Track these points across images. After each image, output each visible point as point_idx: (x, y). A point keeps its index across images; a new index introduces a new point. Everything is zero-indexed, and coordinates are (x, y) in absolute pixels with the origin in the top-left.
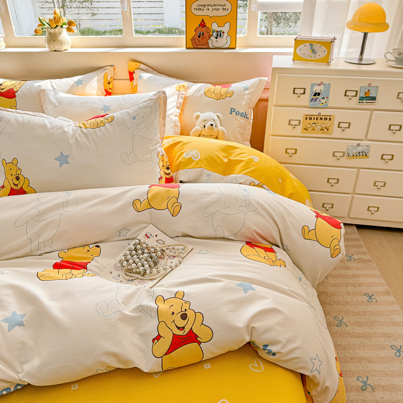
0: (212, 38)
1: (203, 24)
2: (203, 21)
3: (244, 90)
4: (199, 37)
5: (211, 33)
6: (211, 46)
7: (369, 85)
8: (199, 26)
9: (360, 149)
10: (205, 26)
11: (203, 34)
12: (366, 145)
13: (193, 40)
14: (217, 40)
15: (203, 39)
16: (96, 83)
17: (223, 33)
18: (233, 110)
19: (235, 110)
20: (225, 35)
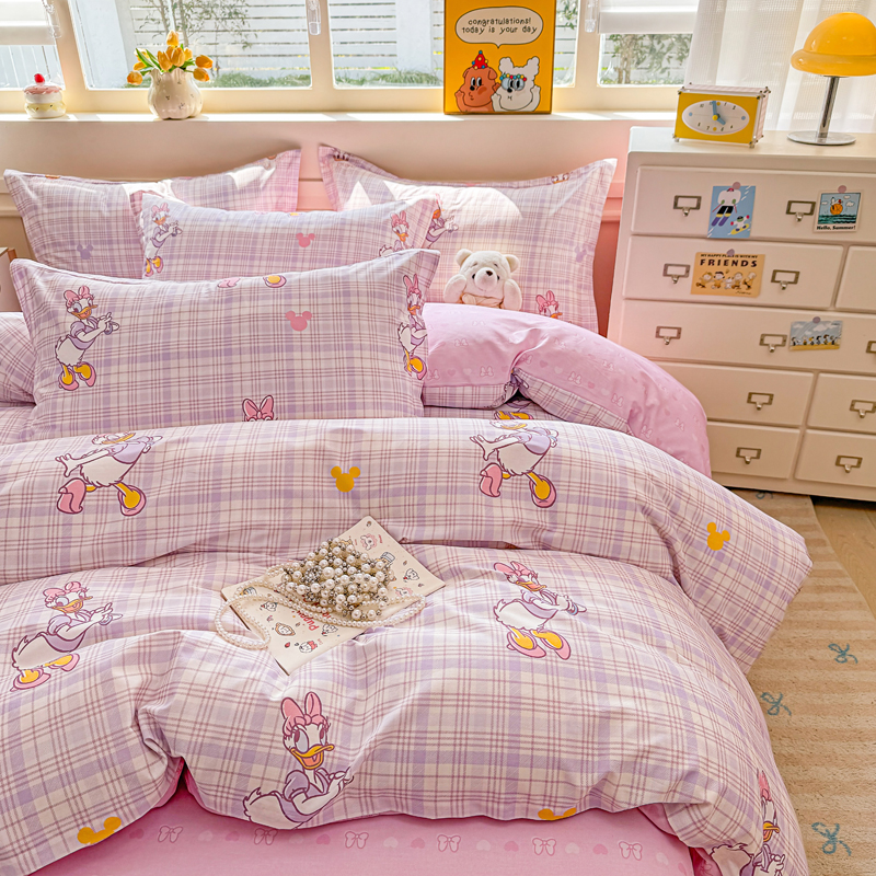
7: (842, 189)
9: (820, 329)
12: (832, 321)
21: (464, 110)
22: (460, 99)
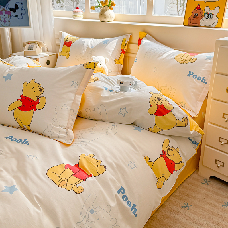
0: (204, 18)
1: (198, 8)
2: (199, 5)
3: (207, 59)
4: (194, 17)
5: (203, 15)
6: (201, 25)
8: (196, 9)
10: (200, 9)
11: (197, 15)
13: (189, 19)
14: (207, 20)
15: (196, 19)
16: (116, 44)
17: (213, 15)
18: (191, 73)
19: (193, 73)
20: (215, 16)
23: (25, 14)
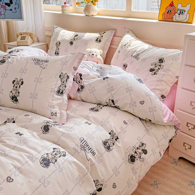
21: (164, 20)
22: (163, 16)
23: (18, 8)
